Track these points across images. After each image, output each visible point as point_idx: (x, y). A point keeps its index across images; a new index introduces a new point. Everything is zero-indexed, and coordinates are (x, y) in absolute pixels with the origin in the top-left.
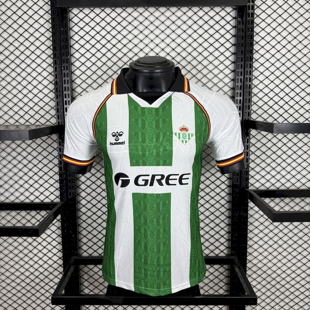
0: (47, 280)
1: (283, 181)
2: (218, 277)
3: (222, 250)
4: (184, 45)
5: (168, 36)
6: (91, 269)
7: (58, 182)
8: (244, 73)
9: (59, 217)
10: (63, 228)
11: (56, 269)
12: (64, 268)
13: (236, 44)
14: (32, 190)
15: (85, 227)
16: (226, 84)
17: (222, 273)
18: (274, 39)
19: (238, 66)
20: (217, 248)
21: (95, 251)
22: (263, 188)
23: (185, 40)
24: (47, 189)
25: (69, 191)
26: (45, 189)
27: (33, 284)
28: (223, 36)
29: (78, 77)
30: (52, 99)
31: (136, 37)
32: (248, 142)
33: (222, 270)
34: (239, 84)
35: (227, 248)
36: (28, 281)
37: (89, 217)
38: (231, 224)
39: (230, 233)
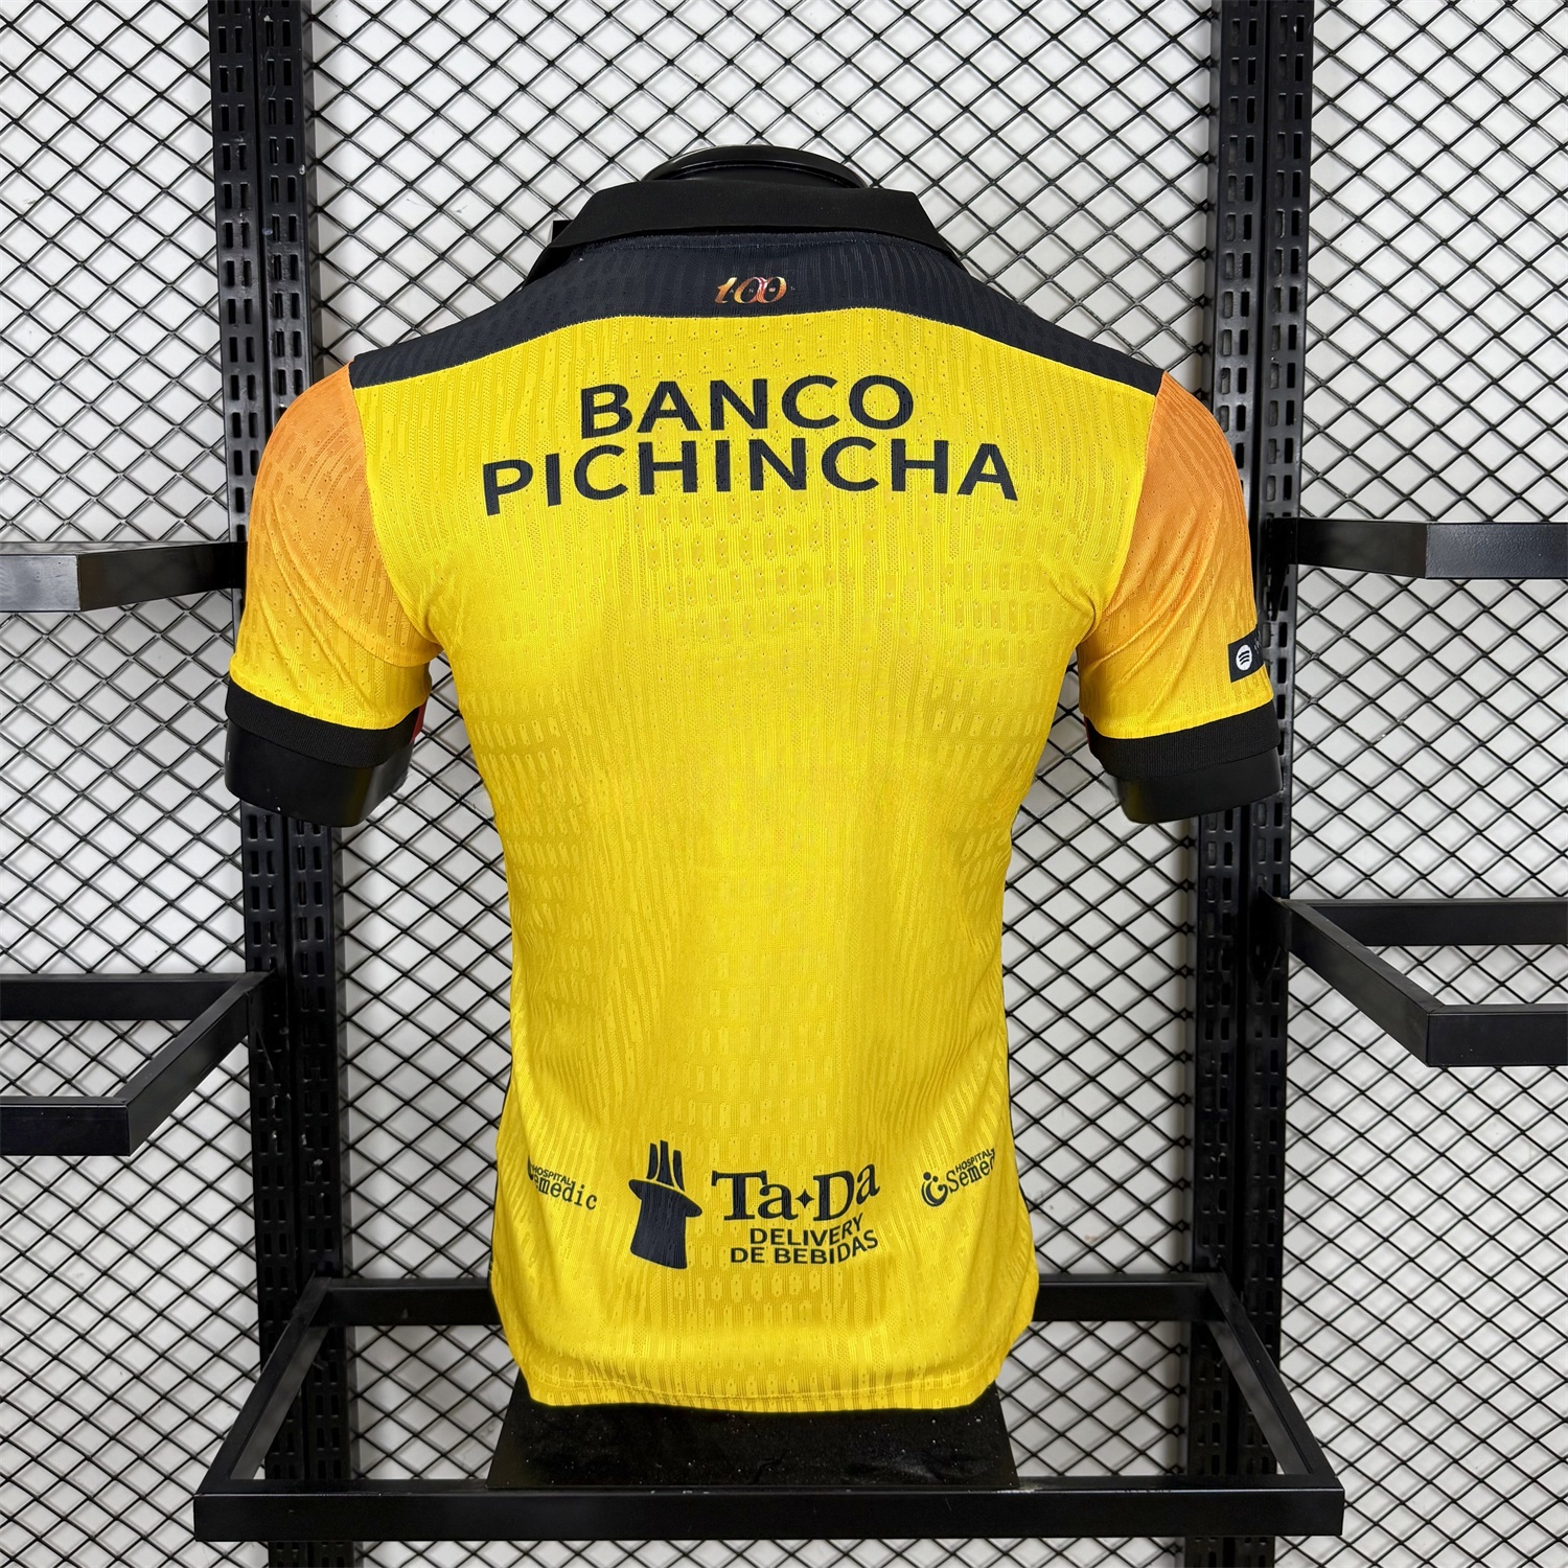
0: (167, 1418)
1: (1477, 854)
2: (1123, 1393)
3: (1143, 1241)
4: (936, 110)
5: (848, 61)
6: (413, 1354)
7: (236, 865)
8: (1261, 267)
9: (237, 1058)
10: (260, 1120)
11: (218, 1355)
12: (265, 1346)
13: (1217, 105)
14: (89, 905)
15: (381, 1115)
16: (1163, 327)
17: (1144, 1372)
18: (1420, 86)
19: (1230, 225)
20: (1118, 1228)
21: (440, 1250)
22: (1365, 893)
23: (937, 85)
24: (171, 904)
25: (299, 910)
26: (164, 903)
27: (89, 1439)
28: (1143, 62)
29: (354, 280)
30: (209, 404)
31: (670, 62)
32: (1282, 642)
33: (1143, 1351)
34: (1235, 325)
35: (1172, 1227)
36: (61, 1419)
37: (406, 1060)
38: (1191, 1092)
39: (1188, 1142)
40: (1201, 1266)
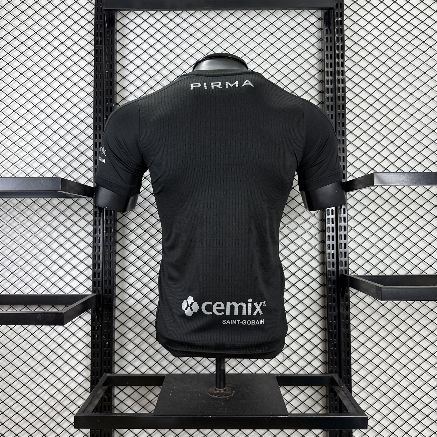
1: (395, 266)
3: (316, 367)
6: (129, 396)
7: (90, 268)
9: (88, 317)
10: (93, 333)
11: (79, 396)
14: (54, 278)
15: (123, 332)
17: (317, 402)
20: (309, 363)
21: (136, 368)
26: (72, 278)
27: (45, 419)
30: (90, 158)
33: (317, 397)
35: (323, 363)
37: (130, 318)
38: (327, 327)
39: (326, 340)
40: (331, 372)
